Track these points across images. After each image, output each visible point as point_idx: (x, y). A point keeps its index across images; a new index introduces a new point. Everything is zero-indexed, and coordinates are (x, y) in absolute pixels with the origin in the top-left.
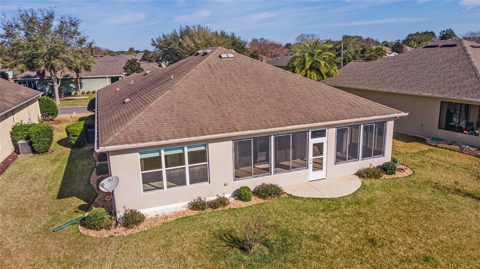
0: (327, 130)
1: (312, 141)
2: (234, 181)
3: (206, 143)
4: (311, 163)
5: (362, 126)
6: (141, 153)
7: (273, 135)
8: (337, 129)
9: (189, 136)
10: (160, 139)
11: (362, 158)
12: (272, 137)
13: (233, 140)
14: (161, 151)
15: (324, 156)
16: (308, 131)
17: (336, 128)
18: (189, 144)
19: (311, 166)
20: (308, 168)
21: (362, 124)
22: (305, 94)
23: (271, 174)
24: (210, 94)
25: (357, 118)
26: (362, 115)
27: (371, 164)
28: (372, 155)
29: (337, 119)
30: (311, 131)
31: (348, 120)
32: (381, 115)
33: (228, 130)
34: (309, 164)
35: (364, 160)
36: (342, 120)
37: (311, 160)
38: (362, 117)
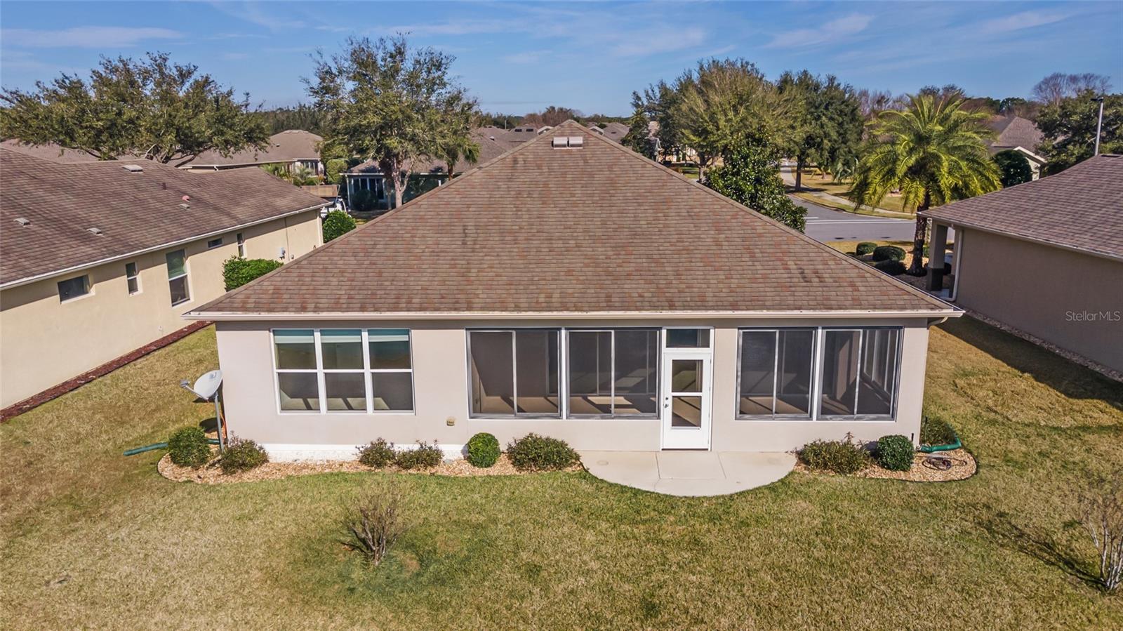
0: (712, 331)
1: (669, 355)
2: (471, 418)
3: (408, 326)
4: (666, 406)
5: (820, 331)
6: (275, 333)
7: (566, 329)
8: (741, 331)
10: (304, 309)
11: (822, 414)
12: (563, 332)
13: (467, 329)
14: (315, 333)
15: (706, 395)
16: (660, 329)
17: (739, 329)
18: (374, 326)
19: (667, 414)
20: (659, 417)
21: (820, 327)
22: (696, 240)
23: (560, 417)
24: (471, 224)
25: (796, 309)
26: (814, 303)
27: (849, 433)
28: (856, 410)
29: (734, 307)
30: (667, 330)
31: (765, 312)
32: (875, 308)
33: (451, 306)
34: (662, 407)
35: (827, 420)
36: (748, 309)
37: (667, 399)
38: (811, 309)
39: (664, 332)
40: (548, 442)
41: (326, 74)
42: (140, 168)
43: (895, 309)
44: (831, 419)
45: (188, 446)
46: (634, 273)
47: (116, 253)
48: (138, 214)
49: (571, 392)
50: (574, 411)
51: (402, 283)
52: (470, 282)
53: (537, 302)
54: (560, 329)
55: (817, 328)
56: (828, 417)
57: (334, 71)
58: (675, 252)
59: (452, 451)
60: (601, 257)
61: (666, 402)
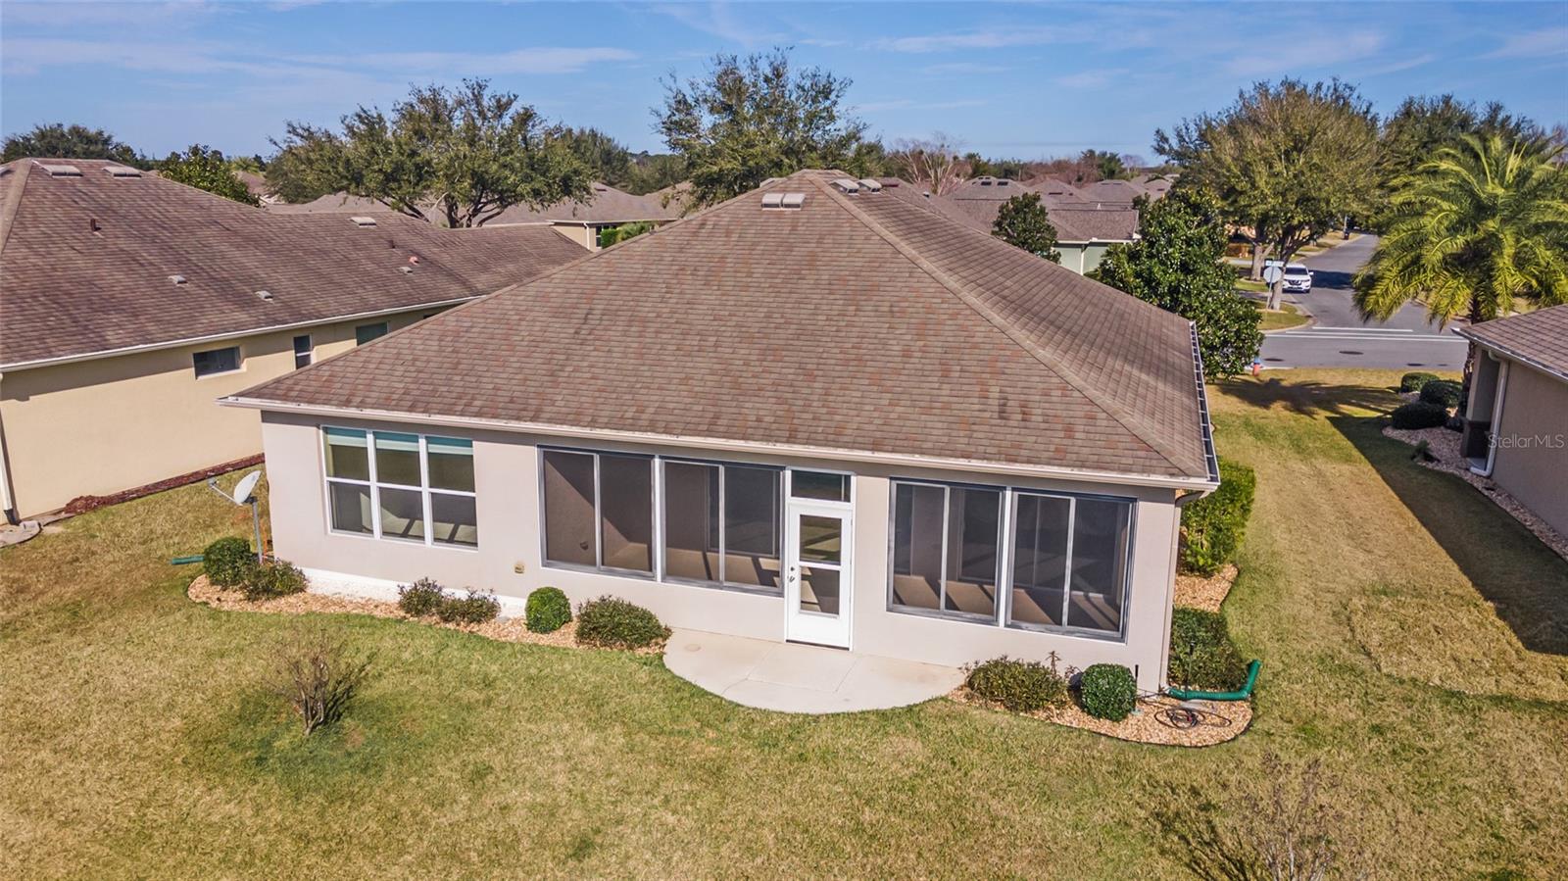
0: (854, 479)
1: (796, 508)
2: (542, 565)
3: (470, 435)
4: (792, 580)
5: (1008, 493)
6: (326, 431)
7: (661, 457)
8: (894, 483)
9: (411, 409)
10: (347, 403)
11: (1014, 618)
12: (657, 461)
13: (539, 446)
14: (367, 436)
15: (845, 570)
16: (783, 469)
17: (890, 479)
18: (431, 432)
19: (792, 590)
20: (781, 594)
21: (1009, 488)
22: (880, 347)
23: (652, 578)
24: (599, 307)
25: (963, 457)
26: (994, 450)
27: (1053, 653)
28: (1065, 619)
29: (876, 447)
30: (793, 471)
31: (917, 457)
32: (1082, 465)
33: (514, 413)
34: (786, 581)
35: (1020, 628)
36: (893, 451)
37: (792, 569)
38: (987, 459)
39: (788, 474)
40: (631, 609)
41: (682, 104)
42: (373, 221)
43: (1113, 470)
44: (1027, 628)
45: (219, 560)
46: (769, 388)
47: (277, 322)
48: (336, 278)
49: (667, 546)
50: (673, 572)
51: (474, 380)
52: (556, 384)
53: (622, 418)
54: (653, 457)
55: (1005, 488)
56: (1024, 625)
57: (690, 100)
58: (840, 362)
59: (513, 606)
60: (737, 362)
61: (792, 574)
